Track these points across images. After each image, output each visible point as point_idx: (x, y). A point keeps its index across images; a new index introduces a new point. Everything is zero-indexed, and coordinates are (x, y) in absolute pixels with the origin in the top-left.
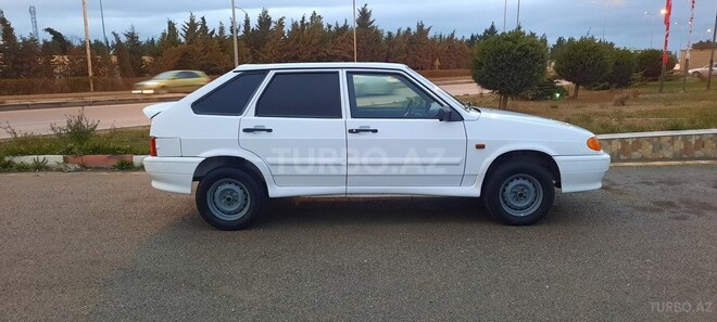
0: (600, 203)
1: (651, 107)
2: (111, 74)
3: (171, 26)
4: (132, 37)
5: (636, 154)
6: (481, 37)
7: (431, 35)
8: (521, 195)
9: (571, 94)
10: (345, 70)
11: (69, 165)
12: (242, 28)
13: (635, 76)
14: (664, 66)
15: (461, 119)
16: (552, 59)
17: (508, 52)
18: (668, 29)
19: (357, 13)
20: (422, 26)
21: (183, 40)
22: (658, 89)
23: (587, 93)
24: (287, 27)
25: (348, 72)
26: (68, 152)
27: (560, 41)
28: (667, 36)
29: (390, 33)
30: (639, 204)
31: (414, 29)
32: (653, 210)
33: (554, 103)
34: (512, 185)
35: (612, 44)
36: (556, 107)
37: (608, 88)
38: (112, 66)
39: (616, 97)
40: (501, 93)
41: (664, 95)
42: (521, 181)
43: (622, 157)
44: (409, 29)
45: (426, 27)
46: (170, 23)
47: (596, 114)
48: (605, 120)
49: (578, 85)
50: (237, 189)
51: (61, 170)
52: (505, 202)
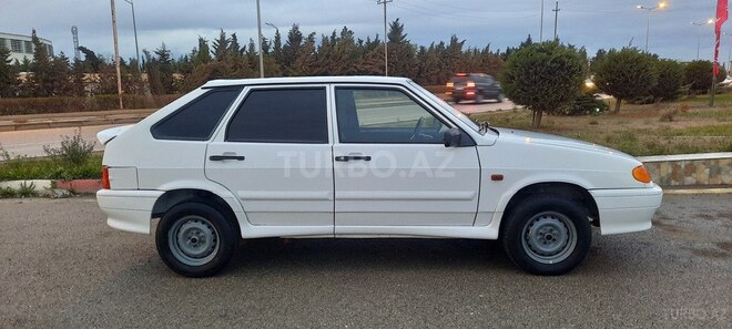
0: (648, 244)
1: (703, 123)
2: (142, 91)
3: (202, 43)
4: (163, 54)
5: (690, 180)
6: (516, 50)
7: (464, 49)
8: (549, 238)
9: (613, 108)
10: (333, 86)
11: (57, 191)
12: (273, 45)
13: (682, 89)
14: (714, 78)
15: (474, 144)
16: (592, 71)
17: (542, 64)
18: (718, 38)
19: (389, 27)
20: (456, 39)
21: (213, 56)
22: (708, 102)
23: (630, 107)
24: (318, 43)
25: (336, 88)
26: (57, 176)
27: (600, 53)
28: (718, 45)
29: (422, 48)
30: (698, 245)
31: (447, 43)
32: (715, 255)
33: (594, 119)
34: (537, 225)
35: (655, 56)
36: (595, 123)
37: (653, 102)
38: (142, 84)
39: (663, 112)
40: (534, 109)
41: (716, 110)
42: (549, 221)
43: (673, 183)
44: (442, 43)
45: (459, 41)
46: (201, 40)
47: (639, 131)
48: (650, 139)
49: (619, 98)
50: (204, 228)
51: (47, 196)
52: (530, 246)
